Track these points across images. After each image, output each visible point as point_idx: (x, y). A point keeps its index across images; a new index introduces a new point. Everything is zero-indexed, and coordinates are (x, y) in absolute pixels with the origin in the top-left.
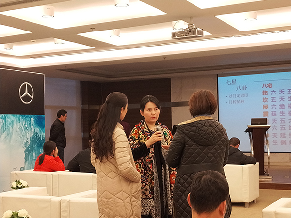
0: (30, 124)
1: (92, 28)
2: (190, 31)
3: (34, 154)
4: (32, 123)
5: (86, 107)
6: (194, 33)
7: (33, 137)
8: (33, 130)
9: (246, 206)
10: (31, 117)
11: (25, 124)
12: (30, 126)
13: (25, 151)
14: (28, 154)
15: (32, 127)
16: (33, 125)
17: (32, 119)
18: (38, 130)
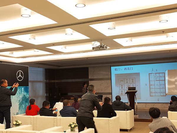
0: (21, 91)
1: (53, 44)
2: (101, 47)
3: (23, 106)
4: (22, 90)
5: (48, 81)
6: (103, 47)
7: (23, 97)
8: (23, 94)
9: (128, 131)
10: (22, 87)
11: (19, 91)
12: (22, 92)
13: (19, 105)
14: (21, 106)
15: (23, 92)
16: (23, 91)
17: (23, 88)
18: (25, 94)
